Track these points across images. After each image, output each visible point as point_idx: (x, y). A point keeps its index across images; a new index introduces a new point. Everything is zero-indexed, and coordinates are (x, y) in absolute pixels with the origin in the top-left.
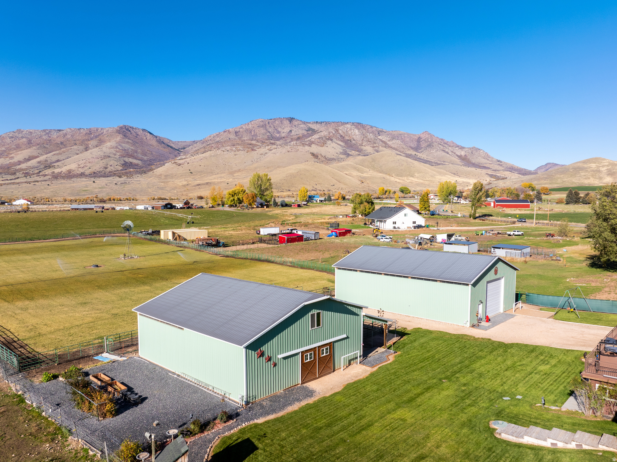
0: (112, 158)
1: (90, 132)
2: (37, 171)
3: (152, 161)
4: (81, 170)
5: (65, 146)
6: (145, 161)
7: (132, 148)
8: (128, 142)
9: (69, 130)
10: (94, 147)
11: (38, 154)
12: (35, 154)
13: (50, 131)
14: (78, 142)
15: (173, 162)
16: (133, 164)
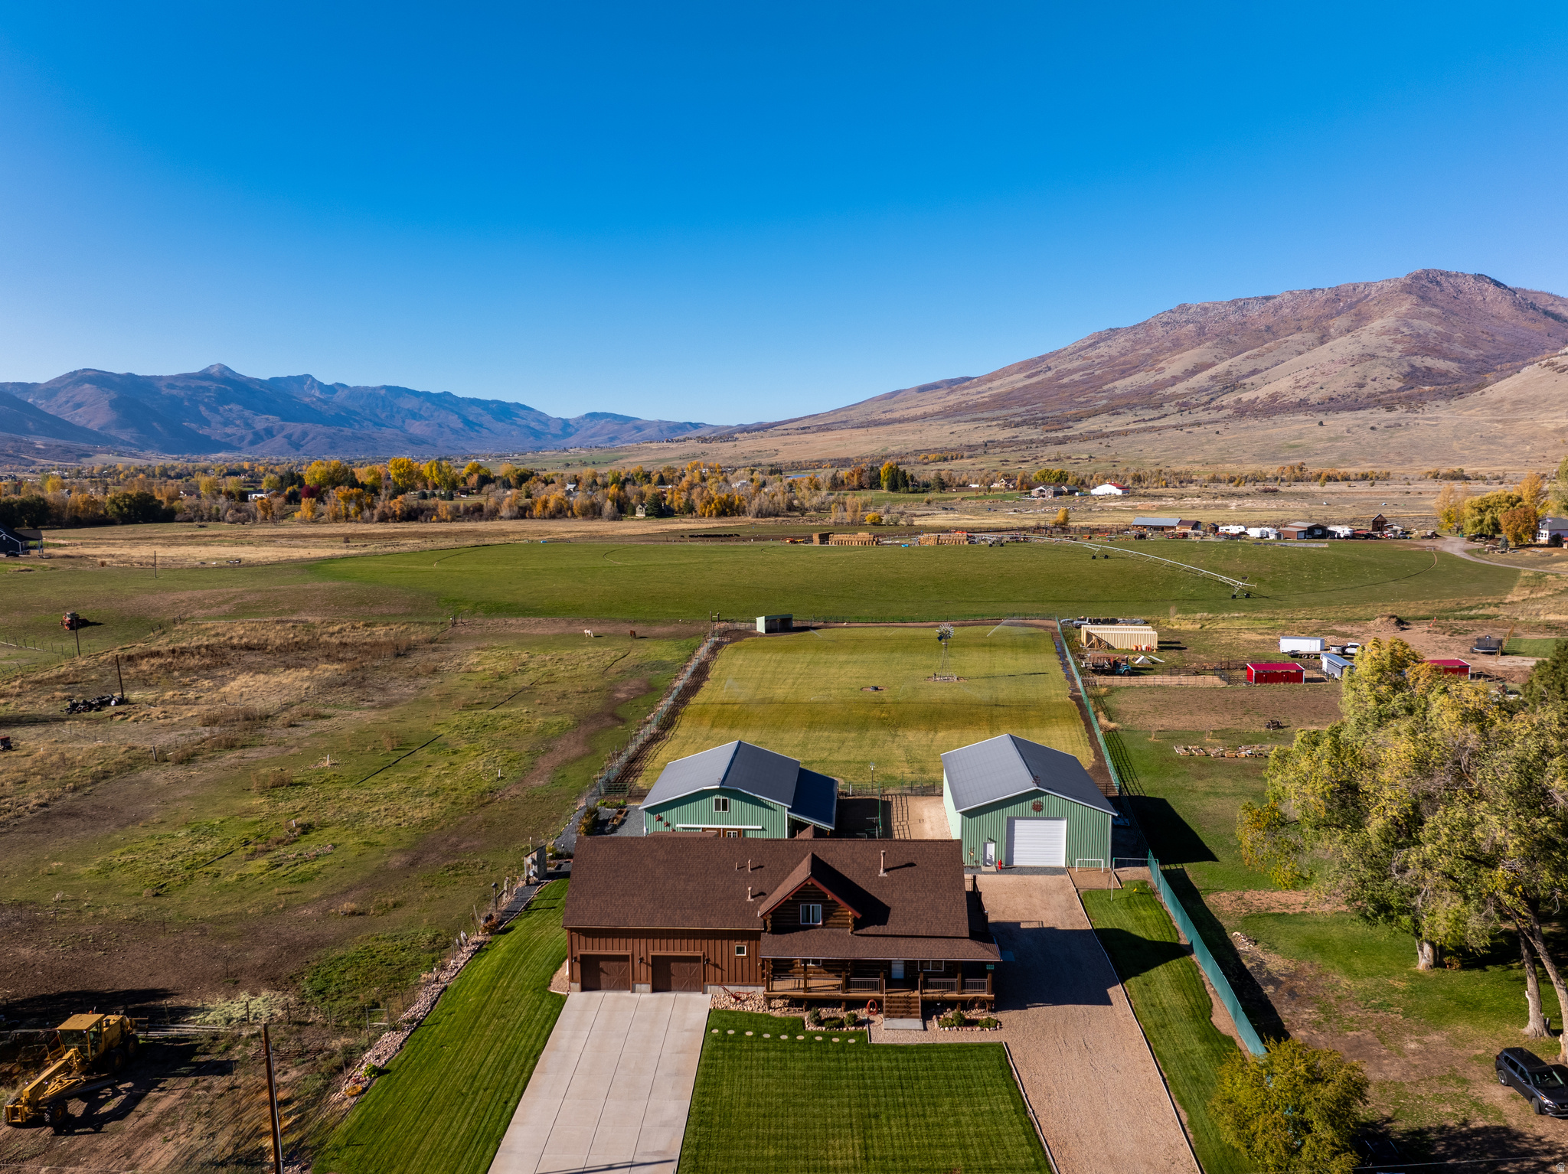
0: (1381, 360)
1: (1337, 295)
2: (1206, 399)
3: (1491, 362)
4: (1301, 394)
5: (1275, 335)
6: (1470, 362)
7: (1439, 328)
8: (1431, 314)
9: (1288, 296)
10: (1341, 334)
11: (1214, 359)
12: (1208, 358)
13: (1247, 301)
14: (1305, 323)
15: (1544, 363)
16: (1434, 372)
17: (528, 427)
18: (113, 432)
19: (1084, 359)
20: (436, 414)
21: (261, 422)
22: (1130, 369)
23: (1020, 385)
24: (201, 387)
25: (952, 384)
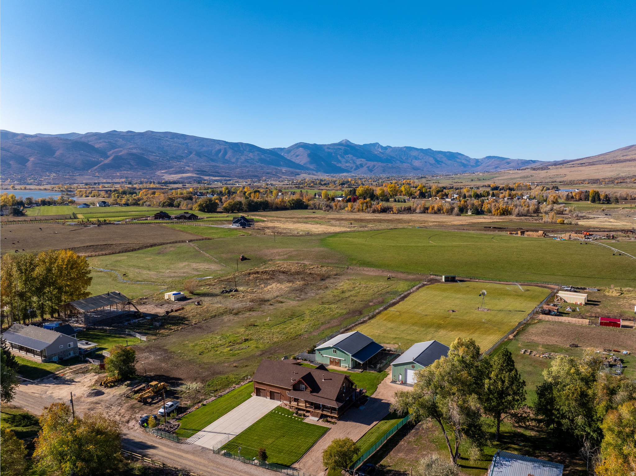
17: (461, 162)
18: (308, 166)
20: (425, 157)
21: (359, 162)
24: (339, 148)
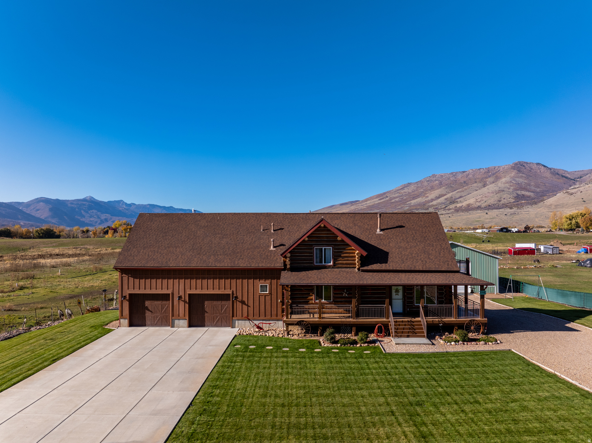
0: (506, 192)
1: (488, 170)
2: (444, 206)
3: (545, 193)
4: (478, 204)
5: (467, 184)
6: (537, 193)
7: (526, 181)
8: (522, 177)
9: (471, 171)
10: (491, 183)
11: (446, 193)
12: (444, 193)
13: (456, 173)
14: (478, 180)
15: (564, 192)
16: (525, 196)
18: (50, 220)
19: (400, 193)
21: (103, 217)
22: (416, 197)
23: (377, 202)
24: (83, 204)
25: (352, 203)
